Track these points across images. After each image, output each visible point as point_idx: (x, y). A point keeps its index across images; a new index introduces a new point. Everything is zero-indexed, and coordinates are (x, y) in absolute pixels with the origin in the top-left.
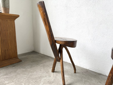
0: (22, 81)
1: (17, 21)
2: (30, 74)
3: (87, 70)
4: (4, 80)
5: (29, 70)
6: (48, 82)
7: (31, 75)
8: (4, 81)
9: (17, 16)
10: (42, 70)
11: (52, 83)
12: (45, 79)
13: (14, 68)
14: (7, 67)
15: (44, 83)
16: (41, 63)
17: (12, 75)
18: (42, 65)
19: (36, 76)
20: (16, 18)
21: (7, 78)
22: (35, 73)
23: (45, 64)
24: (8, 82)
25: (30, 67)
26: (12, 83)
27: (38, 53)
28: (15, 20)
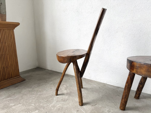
0: (30, 101)
1: (16, 31)
2: (39, 93)
3: (104, 84)
4: (8, 102)
5: (36, 89)
6: (62, 100)
7: (41, 95)
8: (9, 104)
9: (17, 25)
10: (52, 88)
11: (67, 100)
12: (58, 98)
13: (16, 88)
14: (8, 88)
15: (57, 102)
16: (51, 81)
17: (17, 97)
18: (52, 82)
19: (47, 95)
20: (16, 27)
21: (11, 100)
22: (45, 92)
23: (55, 81)
24: (14, 104)
25: (38, 86)
26: (19, 105)
27: (45, 69)
28: (14, 29)
